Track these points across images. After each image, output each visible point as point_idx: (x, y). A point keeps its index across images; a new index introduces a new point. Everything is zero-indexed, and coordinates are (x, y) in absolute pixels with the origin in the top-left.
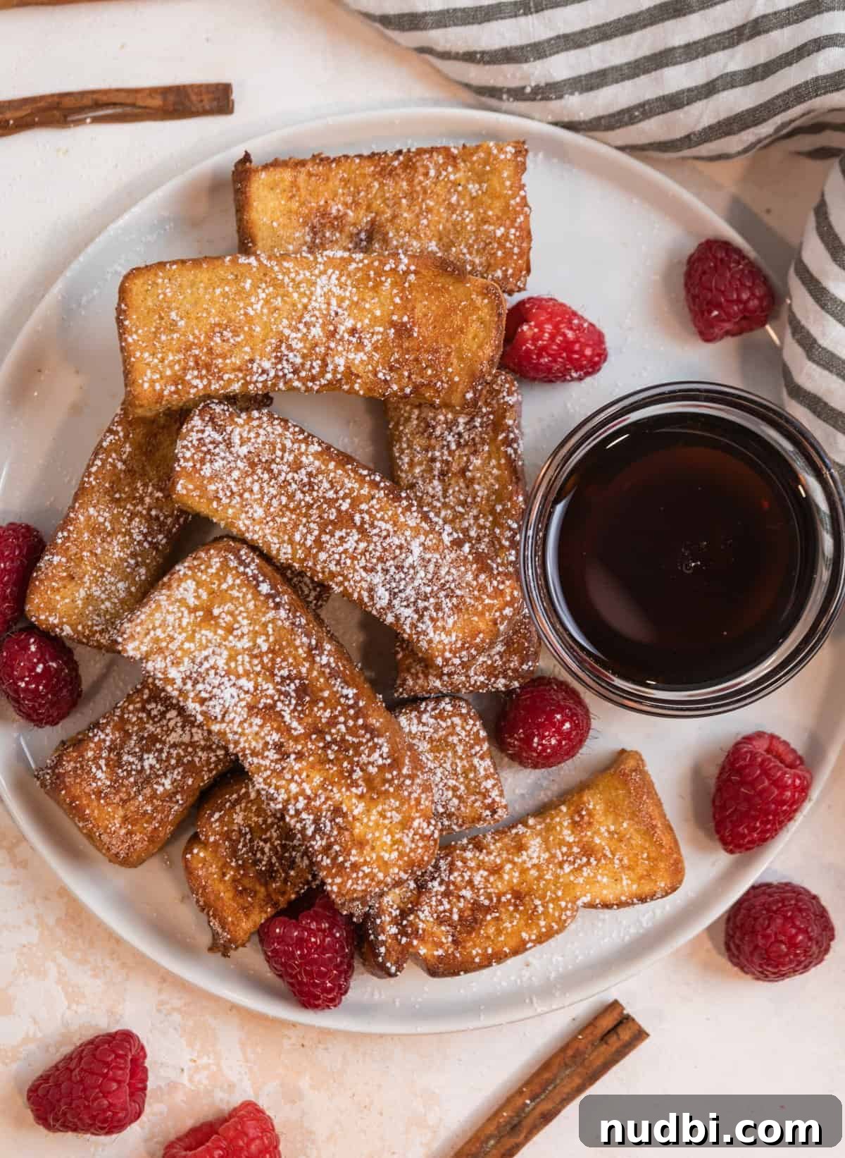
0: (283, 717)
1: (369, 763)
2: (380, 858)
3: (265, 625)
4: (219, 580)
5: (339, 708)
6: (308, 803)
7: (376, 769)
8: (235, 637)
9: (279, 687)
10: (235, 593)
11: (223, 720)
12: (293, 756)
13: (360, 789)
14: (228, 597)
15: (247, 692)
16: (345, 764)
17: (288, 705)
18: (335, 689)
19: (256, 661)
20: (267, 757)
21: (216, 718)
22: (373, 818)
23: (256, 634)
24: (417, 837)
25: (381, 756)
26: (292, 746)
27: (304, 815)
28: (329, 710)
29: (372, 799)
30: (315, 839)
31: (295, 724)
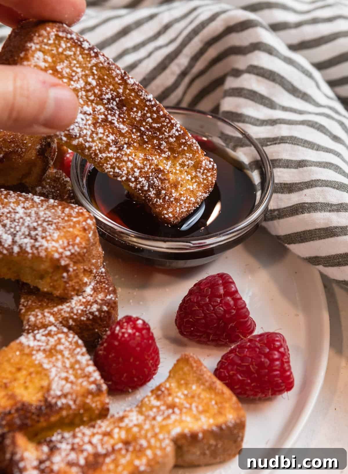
0: (114, 123)
1: (169, 136)
2: (187, 190)
3: (91, 68)
4: (56, 47)
5: (146, 109)
6: (140, 172)
7: (174, 139)
8: (74, 81)
9: (106, 106)
10: (68, 53)
11: (80, 136)
12: (125, 146)
13: (167, 153)
14: (63, 57)
15: (90, 114)
16: (155, 141)
17: (114, 115)
18: (142, 98)
19: (90, 94)
20: (111, 151)
21: (76, 136)
22: (178, 168)
23: (86, 76)
24: (206, 171)
25: (177, 130)
26: (122, 140)
27: (140, 179)
28: (140, 112)
29: (175, 157)
30: (150, 191)
31: (122, 126)
